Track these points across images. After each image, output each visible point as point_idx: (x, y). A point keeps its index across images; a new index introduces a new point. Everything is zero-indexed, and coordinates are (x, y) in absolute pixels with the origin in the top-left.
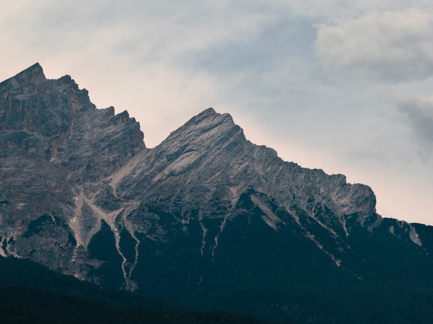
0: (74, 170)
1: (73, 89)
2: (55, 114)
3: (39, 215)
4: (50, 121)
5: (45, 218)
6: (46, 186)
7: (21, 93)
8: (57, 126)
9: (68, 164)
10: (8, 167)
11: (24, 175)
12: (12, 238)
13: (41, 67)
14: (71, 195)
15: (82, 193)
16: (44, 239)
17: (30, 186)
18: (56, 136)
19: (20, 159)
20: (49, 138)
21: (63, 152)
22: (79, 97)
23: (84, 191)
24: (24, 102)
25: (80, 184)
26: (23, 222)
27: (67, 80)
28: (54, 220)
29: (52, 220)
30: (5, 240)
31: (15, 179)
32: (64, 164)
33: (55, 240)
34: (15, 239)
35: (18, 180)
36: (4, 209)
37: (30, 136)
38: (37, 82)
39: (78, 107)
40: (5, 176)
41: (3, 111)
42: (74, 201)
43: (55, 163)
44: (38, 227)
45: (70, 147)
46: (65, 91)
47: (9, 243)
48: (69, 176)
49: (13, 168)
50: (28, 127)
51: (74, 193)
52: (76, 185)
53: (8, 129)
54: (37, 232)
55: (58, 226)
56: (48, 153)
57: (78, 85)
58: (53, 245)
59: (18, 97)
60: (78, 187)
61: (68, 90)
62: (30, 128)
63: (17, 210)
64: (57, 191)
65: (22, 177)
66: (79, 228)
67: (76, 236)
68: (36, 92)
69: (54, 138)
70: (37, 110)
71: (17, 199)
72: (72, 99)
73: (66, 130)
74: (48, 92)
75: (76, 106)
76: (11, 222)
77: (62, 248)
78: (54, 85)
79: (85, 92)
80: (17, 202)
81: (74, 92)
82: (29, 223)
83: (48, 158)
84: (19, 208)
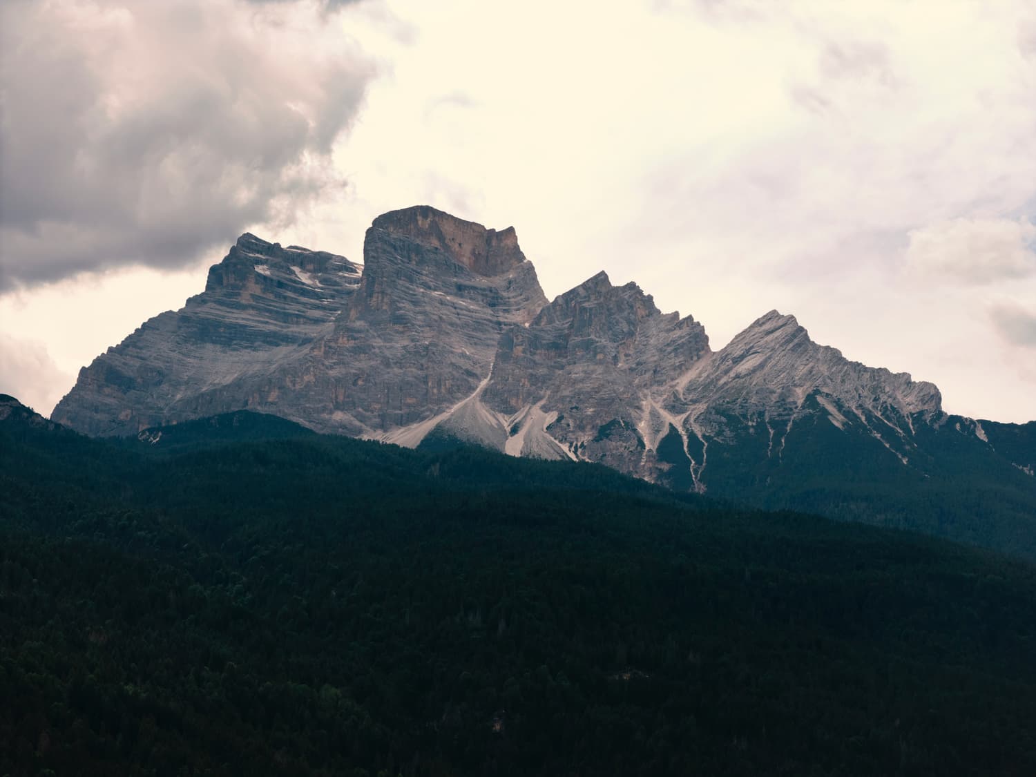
0: (641, 375)
1: (638, 295)
2: (621, 320)
3: (608, 420)
4: (617, 327)
5: (614, 422)
6: (615, 392)
7: (588, 301)
8: (623, 332)
9: (635, 369)
10: (577, 374)
11: (592, 381)
12: (583, 443)
13: (606, 275)
14: (638, 398)
15: (649, 398)
16: (614, 443)
17: (599, 392)
18: (623, 342)
19: (588, 366)
20: (616, 344)
21: (630, 358)
22: (644, 303)
23: (651, 396)
24: (591, 309)
25: (647, 389)
26: (593, 427)
27: (632, 286)
28: (623, 425)
29: (621, 425)
30: (577, 445)
31: (585, 385)
32: (631, 370)
33: (624, 444)
34: (585, 444)
35: (587, 386)
36: (575, 414)
37: (597, 342)
38: (604, 290)
39: (643, 313)
40: (575, 382)
41: (572, 319)
42: (642, 405)
43: (622, 369)
44: (608, 432)
45: (638, 352)
46: (630, 297)
47: (580, 447)
48: (637, 381)
49: (582, 375)
50: (596, 333)
51: (642, 398)
52: (643, 389)
53: (577, 336)
54: (607, 436)
55: (627, 430)
56: (616, 358)
58: (623, 449)
59: (586, 305)
60: (646, 391)
61: (634, 296)
62: (598, 335)
63: (587, 416)
64: (625, 396)
65: (591, 383)
66: (647, 431)
67: (645, 440)
68: (602, 300)
69: (621, 344)
70: (604, 317)
71: (587, 405)
72: (638, 305)
73: (632, 336)
74: (613, 299)
75: (642, 312)
76: (581, 428)
77: (631, 451)
78: (620, 292)
79: (650, 298)
80: (586, 407)
81: (640, 297)
82: (599, 427)
83: (615, 364)
84: (589, 413)
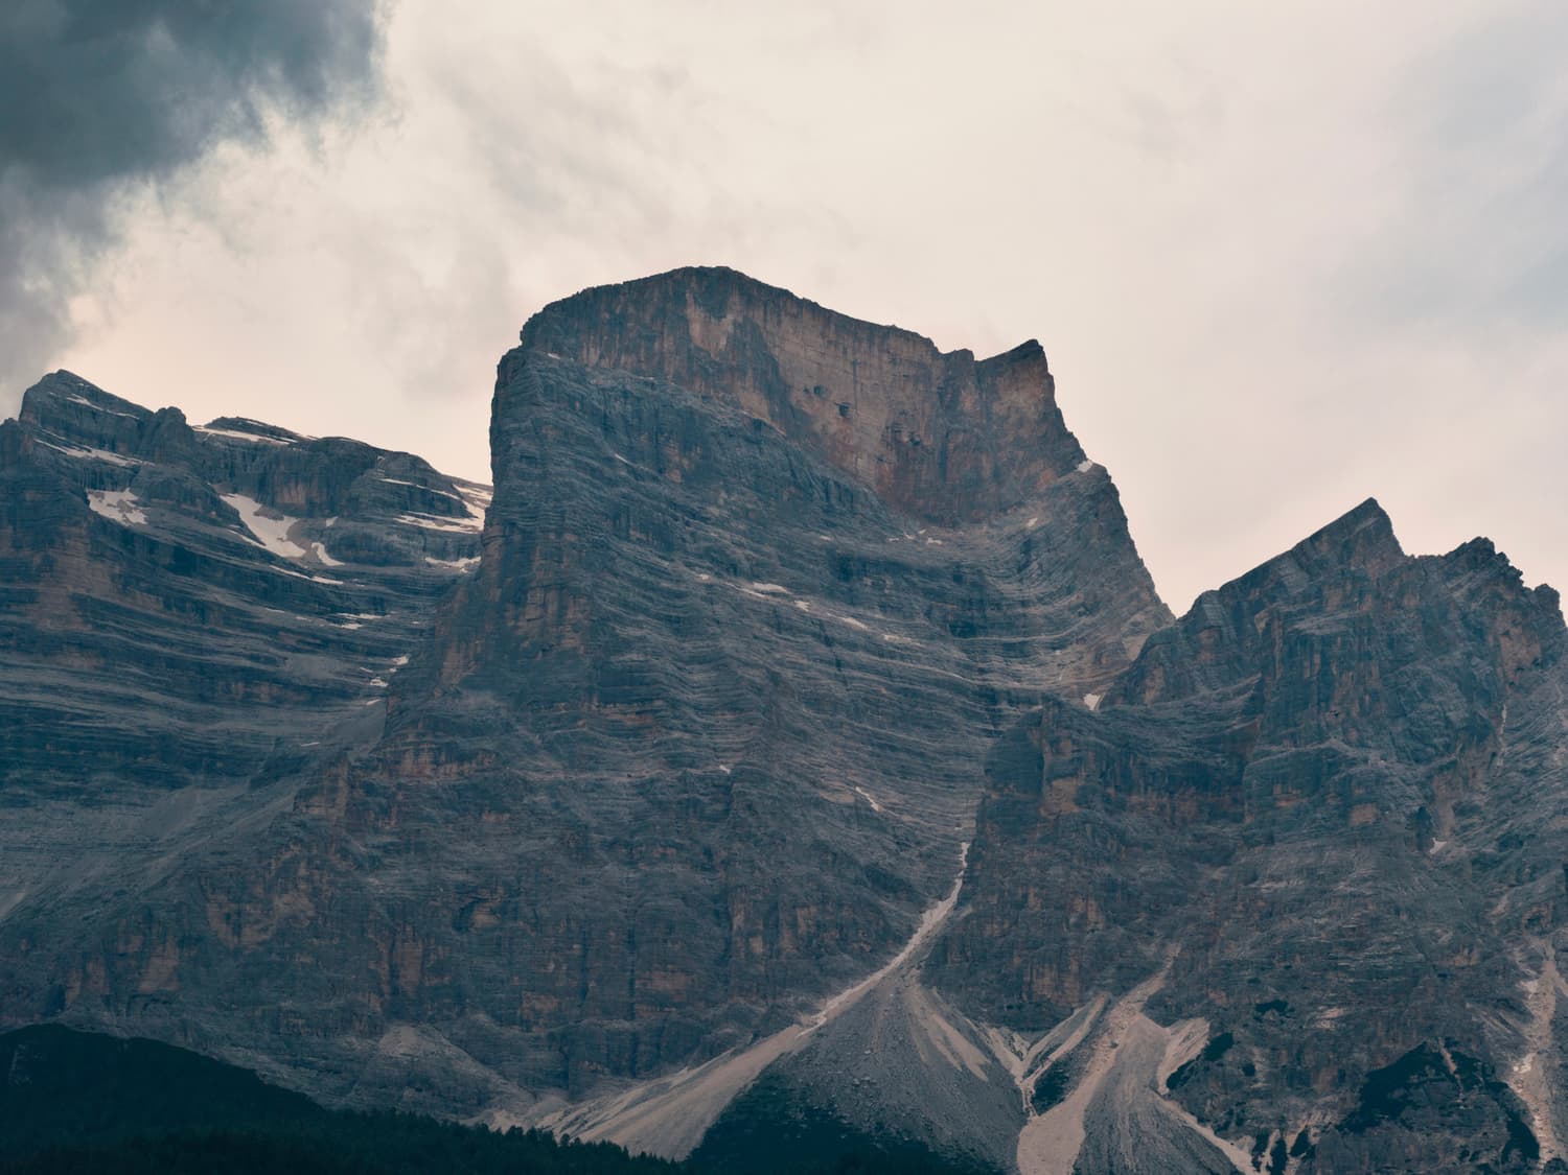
0: (1520, 882)
1: (1501, 589)
2: (1440, 680)
3: (1399, 1049)
4: (1425, 706)
5: (1418, 1060)
6: (1420, 947)
7: (1318, 610)
8: (1447, 720)
9: (1497, 862)
10: (1279, 879)
11: (1336, 906)
12: (1303, 1137)
13: (1383, 515)
14: (1510, 973)
15: (1550, 968)
16: (1419, 1137)
17: (1362, 946)
18: (1446, 760)
19: (1320, 849)
20: (1422, 769)
21: (1476, 819)
22: (1525, 615)
23: (1557, 959)
24: (1327, 641)
25: (1542, 934)
26: (1342, 1076)
27: (1479, 554)
28: (1453, 1067)
29: (1445, 1069)
30: (1281, 1143)
31: (1308, 921)
32: (1481, 863)
33: (1459, 1141)
34: (1314, 1141)
35: (1318, 925)
36: (1274, 1030)
37: (1352, 763)
38: (1373, 569)
39: (1523, 653)
40: (1273, 910)
41: (1255, 678)
42: (1524, 994)
43: (1448, 860)
44: (1398, 1093)
45: (1501, 799)
46: (1472, 595)
47: (1295, 1153)
48: (1502, 906)
49: (1298, 883)
50: (1345, 732)
51: (1524, 968)
52: (1527, 936)
53: (1273, 743)
54: (1394, 1110)
55: (1468, 1089)
56: (1423, 824)
57: (1521, 573)
58: (1455, 1158)
59: (1306, 625)
60: (1537, 944)
61: (1486, 592)
62: (1354, 735)
63: (1318, 1034)
64: (1460, 961)
65: (1330, 914)
66: (1544, 1093)
67: (1537, 1123)
68: (1368, 605)
69: (1441, 769)
70: (1375, 670)
71: (1318, 995)
72: (1502, 623)
73: (1482, 738)
74: (1411, 602)
75: (1516, 650)
76: (1297, 1079)
77: (1485, 1167)
78: (1435, 577)
79: (1548, 596)
80: (1315, 1003)
81: (1508, 597)
82: (1363, 1079)
83: (1422, 844)
84: (1327, 1025)
